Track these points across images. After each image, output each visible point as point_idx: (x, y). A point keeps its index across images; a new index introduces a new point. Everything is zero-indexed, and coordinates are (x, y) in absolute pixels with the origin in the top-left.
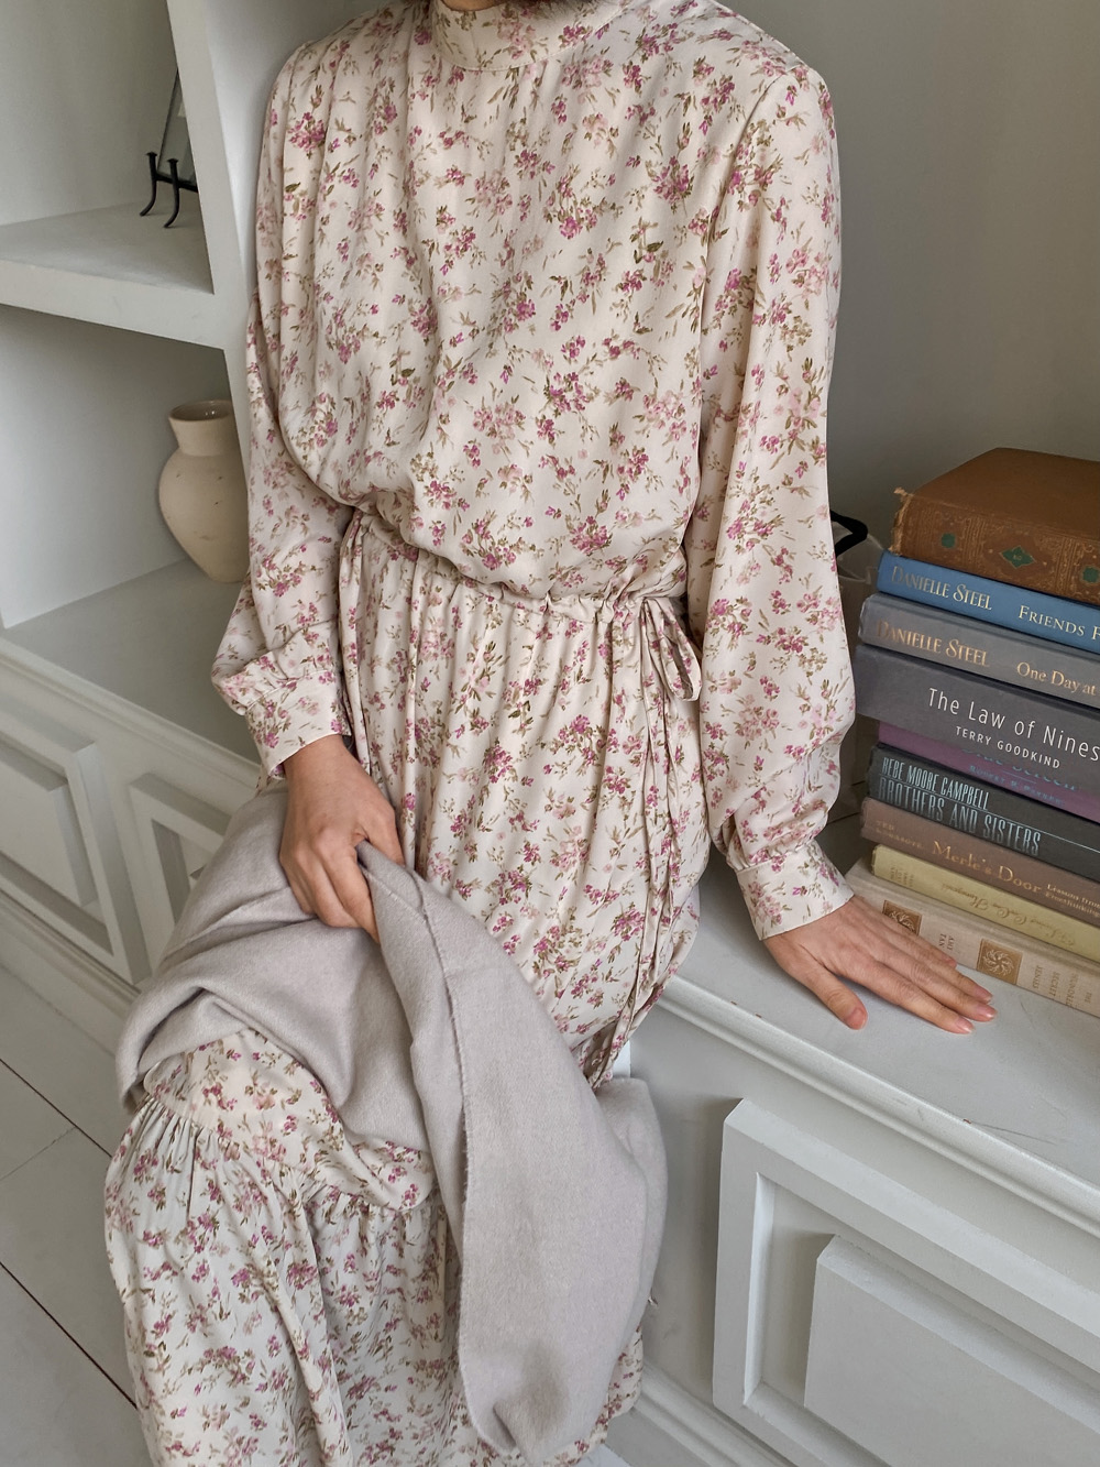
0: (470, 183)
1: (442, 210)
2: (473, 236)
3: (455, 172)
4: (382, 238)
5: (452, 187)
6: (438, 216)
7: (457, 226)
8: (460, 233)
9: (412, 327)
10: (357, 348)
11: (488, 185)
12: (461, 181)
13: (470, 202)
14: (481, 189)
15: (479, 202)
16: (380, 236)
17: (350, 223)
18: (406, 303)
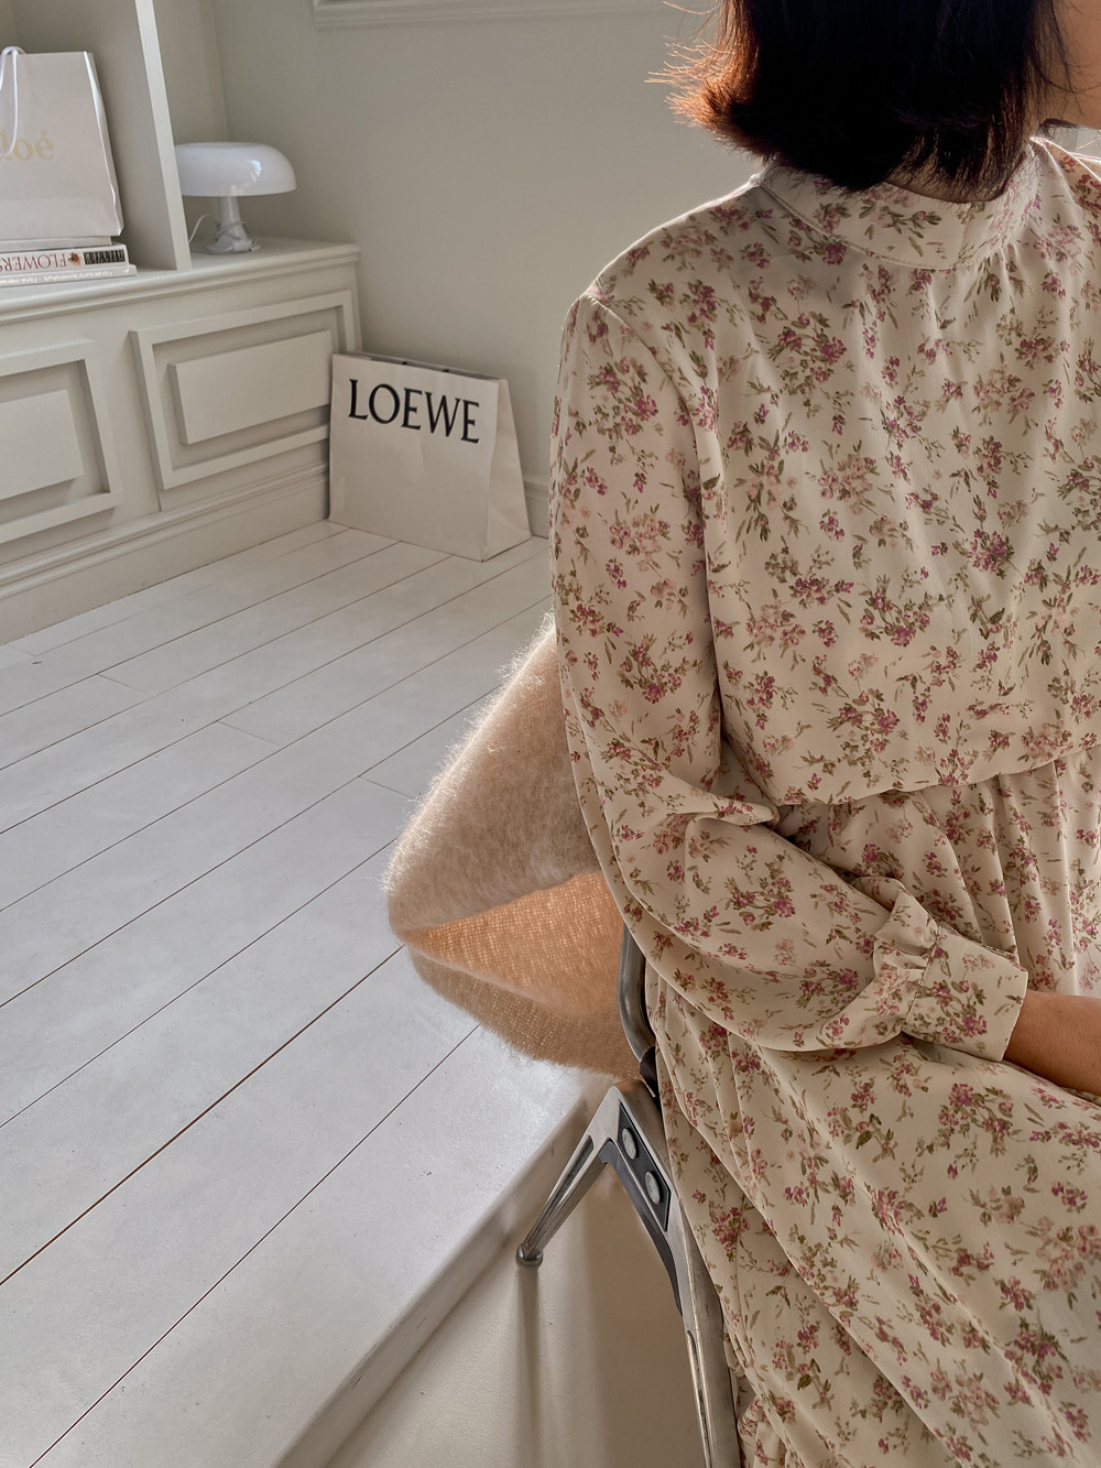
0: (968, 390)
1: (956, 434)
2: (998, 445)
3: (949, 385)
4: (889, 493)
5: (954, 403)
6: (955, 442)
7: (975, 443)
8: (982, 448)
9: (976, 570)
10: (924, 623)
11: (989, 388)
12: (959, 393)
13: (976, 412)
14: (982, 394)
15: (985, 408)
16: (886, 492)
17: (823, 494)
18: (950, 548)
